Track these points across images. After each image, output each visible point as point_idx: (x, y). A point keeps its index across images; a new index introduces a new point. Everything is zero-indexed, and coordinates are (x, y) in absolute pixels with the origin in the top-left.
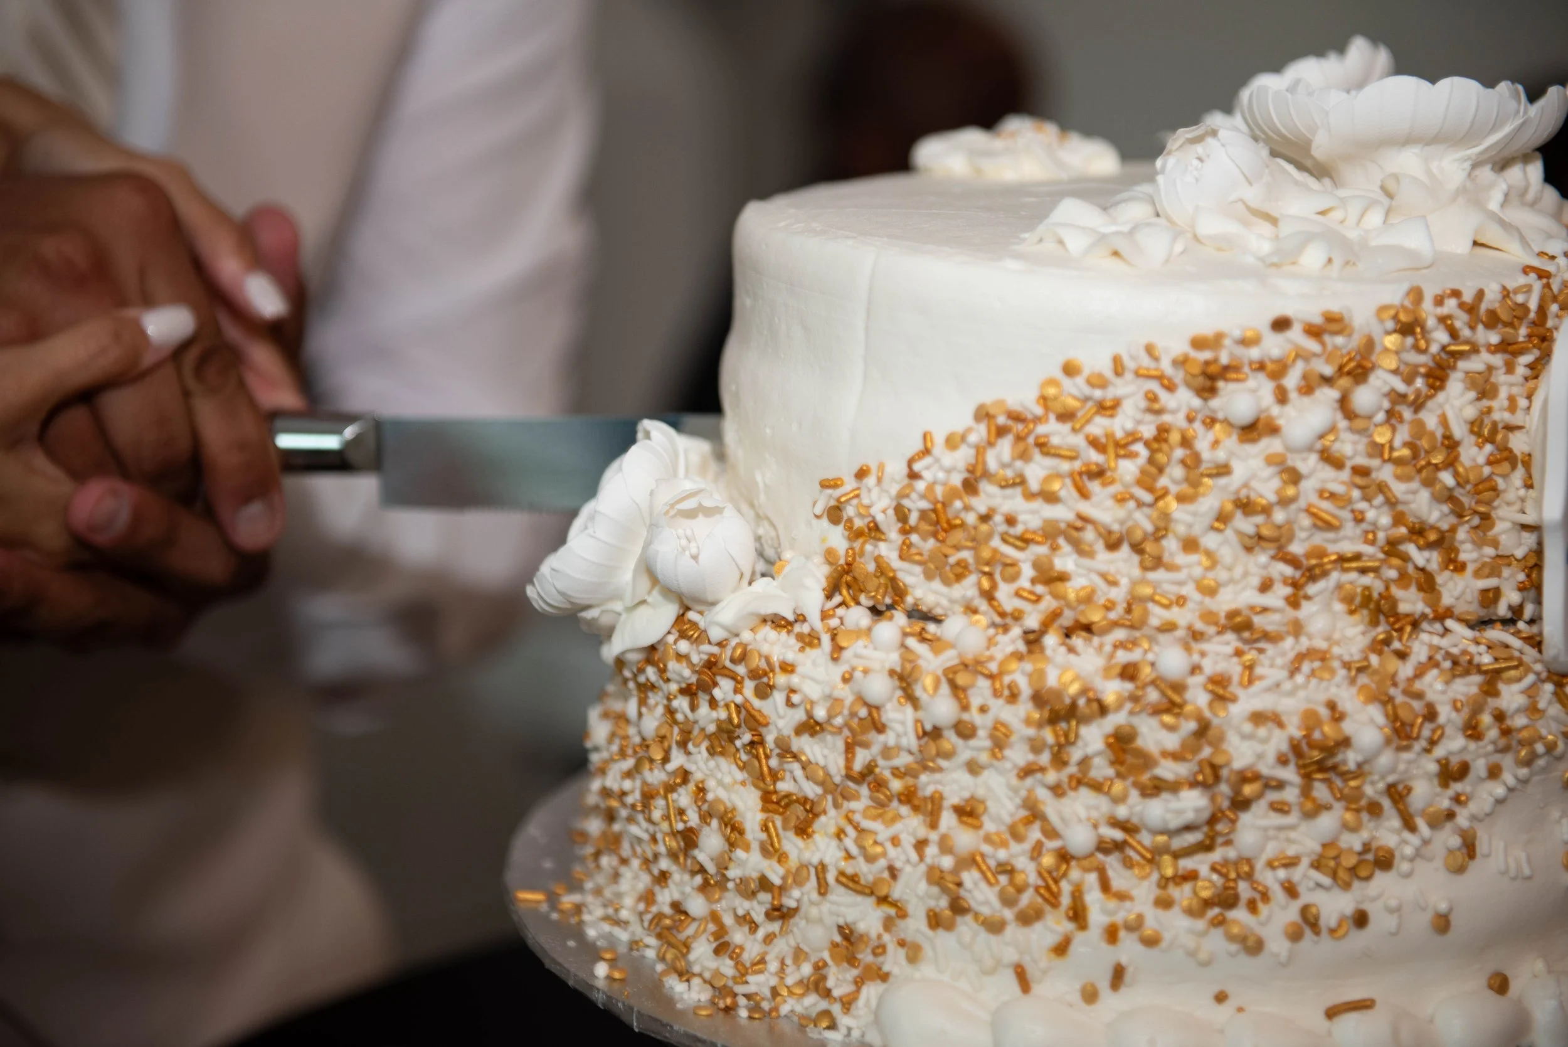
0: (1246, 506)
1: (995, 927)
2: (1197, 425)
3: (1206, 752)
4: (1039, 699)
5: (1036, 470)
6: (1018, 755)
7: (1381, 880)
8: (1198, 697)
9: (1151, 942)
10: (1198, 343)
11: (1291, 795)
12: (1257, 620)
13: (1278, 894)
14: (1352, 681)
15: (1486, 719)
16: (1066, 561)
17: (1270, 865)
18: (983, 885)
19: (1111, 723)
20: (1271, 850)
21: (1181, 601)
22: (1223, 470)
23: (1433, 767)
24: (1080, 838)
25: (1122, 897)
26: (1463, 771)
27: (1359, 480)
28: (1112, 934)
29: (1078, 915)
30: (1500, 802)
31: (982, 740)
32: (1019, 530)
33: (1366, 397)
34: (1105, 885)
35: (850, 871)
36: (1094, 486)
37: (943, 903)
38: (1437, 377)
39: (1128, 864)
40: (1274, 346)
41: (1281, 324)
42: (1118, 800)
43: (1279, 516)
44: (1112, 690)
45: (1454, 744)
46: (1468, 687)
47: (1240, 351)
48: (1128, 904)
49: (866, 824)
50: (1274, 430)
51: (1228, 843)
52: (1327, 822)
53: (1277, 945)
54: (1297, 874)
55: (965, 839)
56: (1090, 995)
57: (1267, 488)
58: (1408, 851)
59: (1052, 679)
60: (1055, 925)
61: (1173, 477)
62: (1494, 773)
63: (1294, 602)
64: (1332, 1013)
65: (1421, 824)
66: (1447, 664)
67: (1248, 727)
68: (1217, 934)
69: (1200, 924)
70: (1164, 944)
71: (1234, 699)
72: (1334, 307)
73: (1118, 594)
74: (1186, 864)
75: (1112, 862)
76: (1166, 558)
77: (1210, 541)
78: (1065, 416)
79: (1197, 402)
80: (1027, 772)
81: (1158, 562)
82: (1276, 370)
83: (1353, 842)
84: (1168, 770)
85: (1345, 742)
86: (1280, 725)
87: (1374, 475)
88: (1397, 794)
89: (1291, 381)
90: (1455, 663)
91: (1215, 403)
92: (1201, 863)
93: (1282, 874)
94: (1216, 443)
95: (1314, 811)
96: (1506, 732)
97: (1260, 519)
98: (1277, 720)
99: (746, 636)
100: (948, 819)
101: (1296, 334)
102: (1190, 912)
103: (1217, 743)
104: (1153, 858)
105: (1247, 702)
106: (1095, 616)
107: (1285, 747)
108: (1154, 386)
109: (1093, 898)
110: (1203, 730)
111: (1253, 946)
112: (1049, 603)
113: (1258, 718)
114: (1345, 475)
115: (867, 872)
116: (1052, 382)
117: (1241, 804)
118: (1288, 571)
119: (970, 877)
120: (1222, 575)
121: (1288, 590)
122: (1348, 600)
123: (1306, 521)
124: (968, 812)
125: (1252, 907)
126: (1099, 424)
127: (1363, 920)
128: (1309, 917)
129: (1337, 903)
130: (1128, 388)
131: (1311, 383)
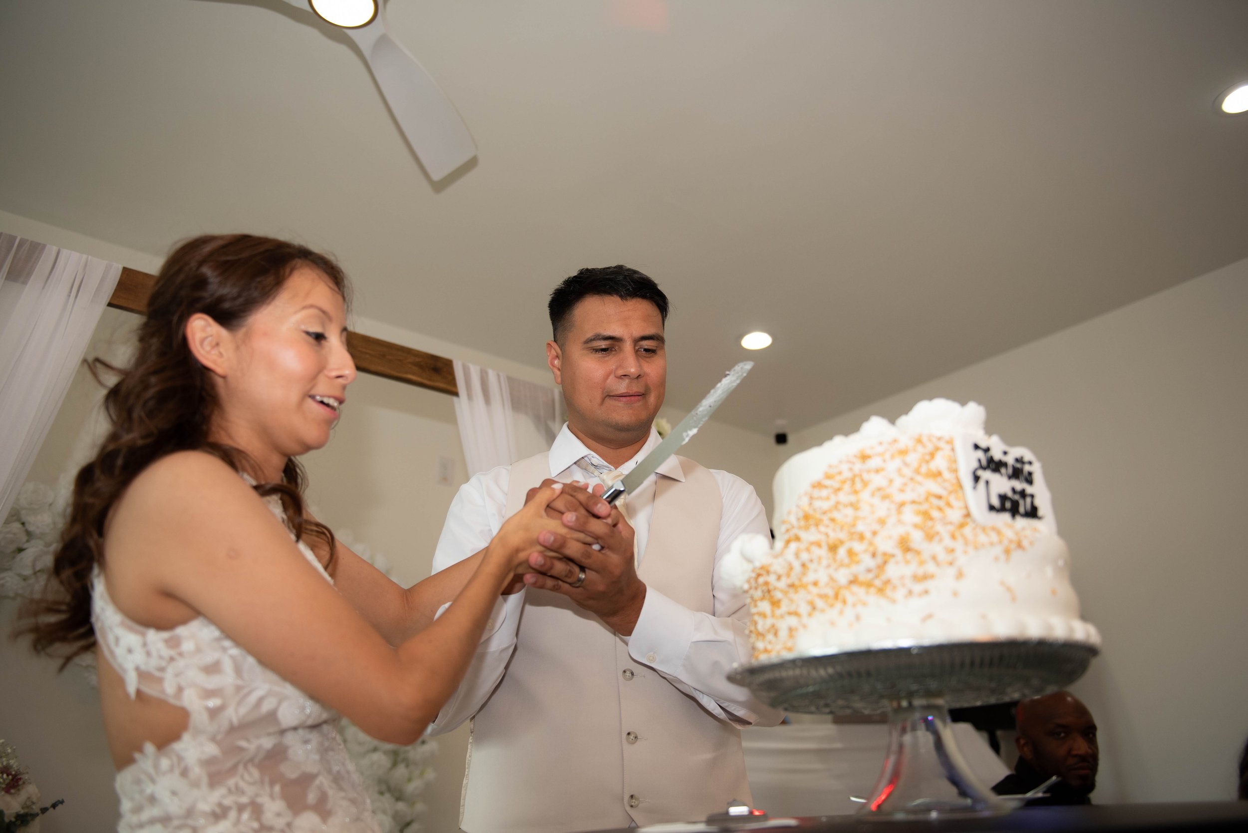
0: (879, 489)
1: (823, 611)
2: (863, 471)
3: (873, 549)
4: (828, 545)
5: (824, 493)
6: (825, 562)
7: (931, 580)
8: (868, 535)
9: (864, 605)
11: (900, 559)
13: (899, 586)
14: (914, 528)
16: (835, 514)
17: (897, 579)
19: (846, 546)
20: (898, 574)
22: (871, 482)
23: (943, 549)
24: (842, 581)
25: (855, 594)
26: (953, 551)
27: (910, 481)
28: (854, 605)
29: (844, 602)
30: (968, 561)
31: (816, 562)
32: (823, 510)
33: (908, 459)
34: (851, 593)
35: (789, 612)
36: (838, 493)
37: (810, 610)
38: (932, 455)
39: (857, 585)
40: (880, 449)
41: (881, 443)
42: (851, 568)
43: (888, 491)
46: (952, 527)
48: (857, 596)
49: (792, 598)
50: (883, 470)
51: (885, 574)
52: (912, 566)
53: (900, 600)
54: (905, 581)
55: (815, 591)
56: (852, 623)
57: (884, 484)
58: (939, 573)
59: (830, 540)
60: (839, 605)
61: (858, 485)
62: (965, 552)
63: (897, 513)
64: (923, 620)
65: (942, 566)
67: (883, 541)
68: (882, 599)
69: (877, 597)
70: (868, 606)
71: (879, 535)
73: (849, 519)
74: (873, 582)
75: (852, 586)
76: (861, 507)
77: (872, 500)
78: (830, 478)
79: (862, 466)
80: (828, 566)
81: (858, 509)
82: (882, 455)
83: (921, 571)
84: (863, 556)
85: (910, 542)
86: (893, 539)
87: (915, 479)
88: (934, 557)
89: (887, 457)
91: (866, 465)
92: (876, 581)
93: (899, 581)
94: (868, 475)
95: (908, 562)
96: (966, 540)
97: (882, 493)
98: (890, 538)
100: (810, 587)
102: (874, 595)
103: (875, 547)
104: (864, 582)
105: (882, 533)
107: (895, 544)
108: (850, 464)
109: (848, 596)
111: (894, 603)
113: (884, 538)
114: (907, 479)
115: (792, 609)
116: (826, 472)
117: (885, 562)
118: (895, 506)
119: (816, 600)
120: (875, 509)
122: (914, 512)
123: (897, 492)
124: (815, 584)
125: (892, 591)
126: (839, 478)
127: (926, 592)
128: (910, 593)
129: (918, 588)
130: (844, 467)
131: (892, 457)
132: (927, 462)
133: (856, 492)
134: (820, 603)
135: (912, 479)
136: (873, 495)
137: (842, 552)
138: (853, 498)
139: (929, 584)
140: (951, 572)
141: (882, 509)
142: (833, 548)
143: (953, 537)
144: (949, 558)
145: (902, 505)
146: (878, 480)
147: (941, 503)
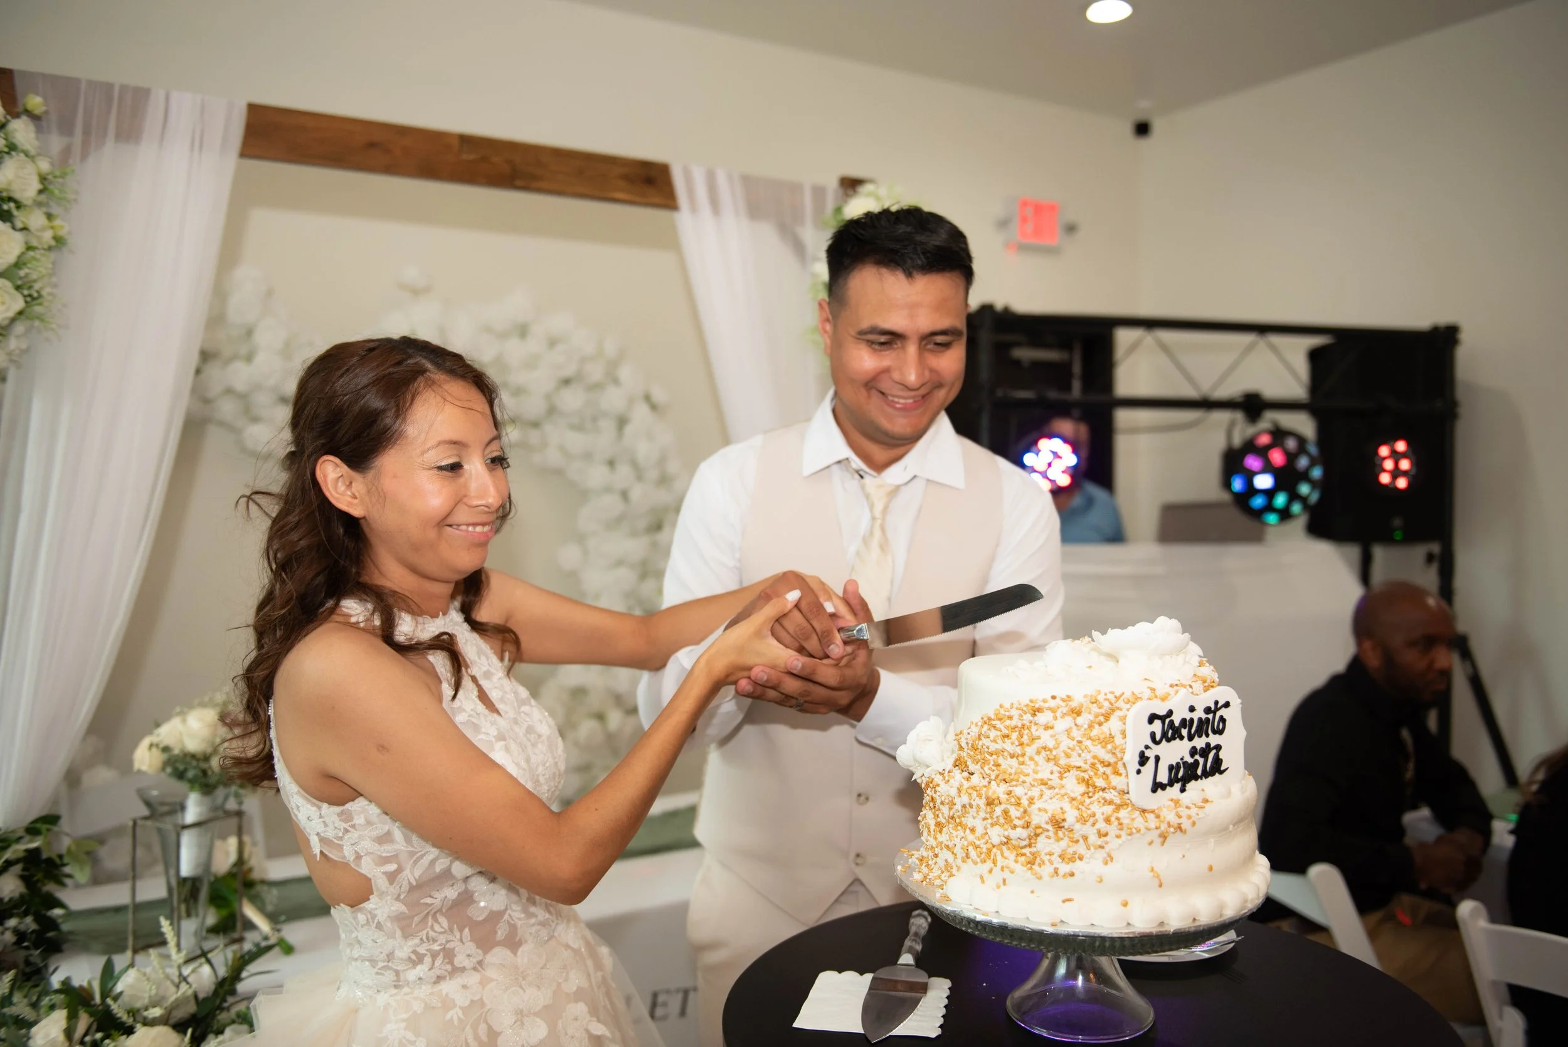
0: (1045, 748)
1: (975, 863)
2: (1032, 724)
3: (1027, 818)
4: (987, 798)
5: (993, 734)
6: (982, 814)
7: (1078, 862)
8: (1025, 802)
9: (1012, 872)
10: (1031, 701)
11: (1051, 834)
12: (1049, 782)
13: (1047, 862)
14: (1071, 803)
15: (1113, 819)
16: (1001, 760)
17: (1046, 854)
18: (973, 851)
19: (1003, 807)
20: (1047, 850)
21: (1028, 775)
22: (1039, 738)
23: (1096, 831)
24: (996, 840)
25: (1006, 858)
26: (1106, 835)
27: (1078, 745)
28: (1002, 869)
29: (994, 862)
30: (1120, 845)
31: (974, 809)
32: (990, 751)
33: (1079, 720)
34: (1002, 855)
35: (947, 844)
36: (1006, 739)
37: (964, 855)
38: (1107, 717)
39: (1009, 849)
40: (1052, 704)
41: (1054, 697)
42: (1007, 830)
43: (1054, 753)
44: (1003, 797)
45: (1101, 825)
46: (1109, 809)
47: (1042, 704)
48: (1007, 860)
49: (952, 831)
50: (1052, 728)
51: (1035, 847)
52: (1064, 844)
53: (1046, 878)
54: (1053, 858)
55: (971, 837)
56: (998, 887)
57: (1051, 744)
58: (1088, 856)
59: (990, 794)
60: (989, 864)
61: (1025, 739)
62: (1118, 837)
63: (1061, 778)
64: (1064, 901)
65: (1092, 848)
66: (1103, 801)
67: (1037, 812)
68: (1029, 872)
69: (1025, 869)
70: (1015, 873)
71: (1034, 804)
72: (1070, 694)
73: (1013, 771)
74: (1023, 851)
75: (1004, 848)
76: (1025, 763)
77: (1037, 758)
78: (1000, 719)
79: (1031, 718)
80: (985, 819)
81: (1023, 763)
82: (1053, 710)
83: (1071, 851)
84: (1017, 822)
85: (1064, 820)
86: (1047, 813)
87: (1083, 743)
88: (1085, 838)
89: (1058, 714)
90: (1106, 801)
91: (1036, 718)
92: (1027, 851)
93: (1048, 857)
94: (1037, 730)
95: (1058, 840)
96: (1121, 824)
97: (1048, 753)
98: (1046, 811)
99: (933, 776)
100: (968, 831)
101: (1058, 700)
102: (1023, 865)
103: (1029, 817)
104: (1015, 848)
105: (1038, 804)
106: (1007, 777)
107: (1047, 819)
108: (1021, 712)
109: (999, 857)
110: (1025, 812)
111: (1040, 878)
112: (996, 772)
113: (1040, 810)
114: (1075, 742)
115: (951, 844)
116: (996, 710)
117: (1037, 835)
118: (1059, 769)
119: (970, 848)
120: (1039, 768)
121: (1059, 775)
122: (1078, 779)
123: (1063, 755)
124: (973, 830)
125: (1040, 865)
126: (1008, 722)
127: (1072, 875)
128: (1056, 871)
129: (1064, 868)
130: (1015, 713)
131: (1064, 715)
132: (1100, 724)
133: (1021, 744)
134: (973, 853)
135: (1080, 742)
136: (1038, 753)
137: (998, 810)
138: (1018, 750)
139: (1078, 866)
140: (1101, 855)
141: (1046, 770)
142: (990, 803)
143: (1108, 820)
144: (1100, 842)
145: (1068, 769)
146: (1046, 738)
147: (1108, 770)
